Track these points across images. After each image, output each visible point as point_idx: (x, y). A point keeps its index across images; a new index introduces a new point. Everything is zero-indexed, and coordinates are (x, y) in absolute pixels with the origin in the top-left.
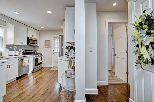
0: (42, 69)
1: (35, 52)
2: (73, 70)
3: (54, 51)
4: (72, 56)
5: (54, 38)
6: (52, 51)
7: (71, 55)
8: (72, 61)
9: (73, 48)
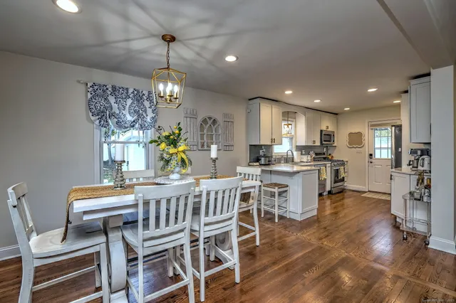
0: (342, 191)
1: (330, 157)
2: (427, 190)
3: (371, 155)
4: (426, 167)
5: (372, 126)
6: (367, 156)
7: (423, 166)
8: (426, 178)
9: (426, 152)
